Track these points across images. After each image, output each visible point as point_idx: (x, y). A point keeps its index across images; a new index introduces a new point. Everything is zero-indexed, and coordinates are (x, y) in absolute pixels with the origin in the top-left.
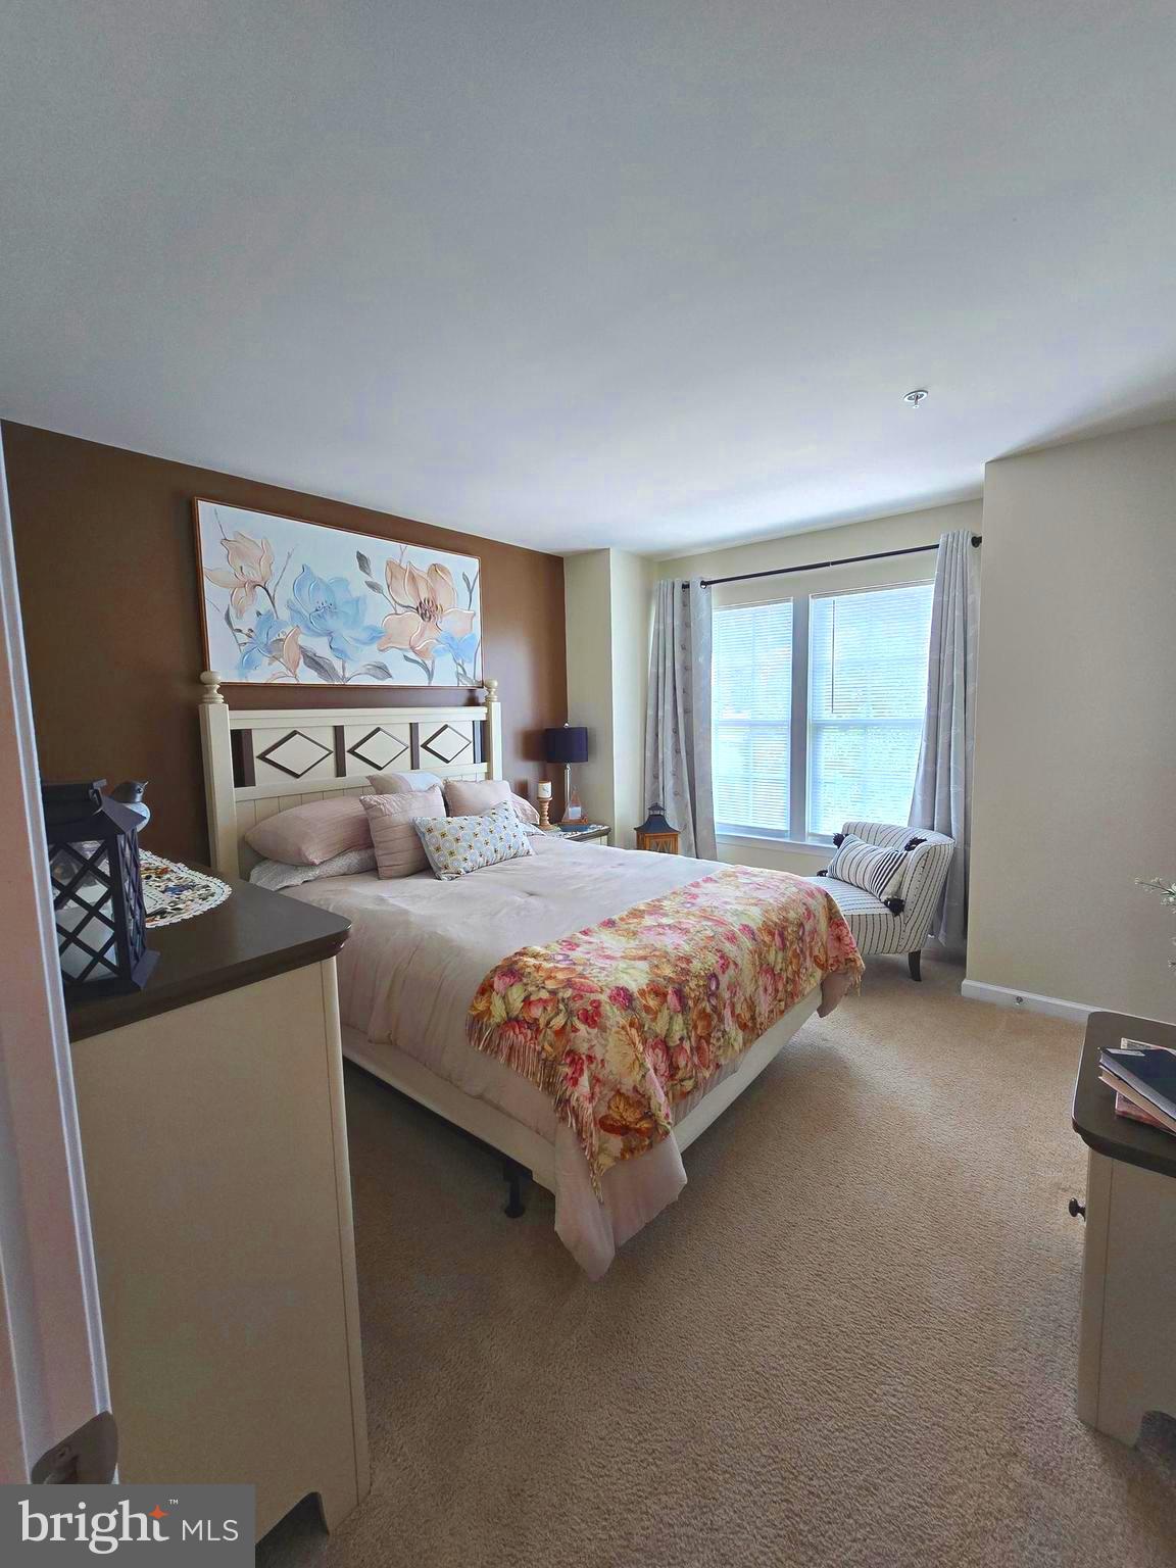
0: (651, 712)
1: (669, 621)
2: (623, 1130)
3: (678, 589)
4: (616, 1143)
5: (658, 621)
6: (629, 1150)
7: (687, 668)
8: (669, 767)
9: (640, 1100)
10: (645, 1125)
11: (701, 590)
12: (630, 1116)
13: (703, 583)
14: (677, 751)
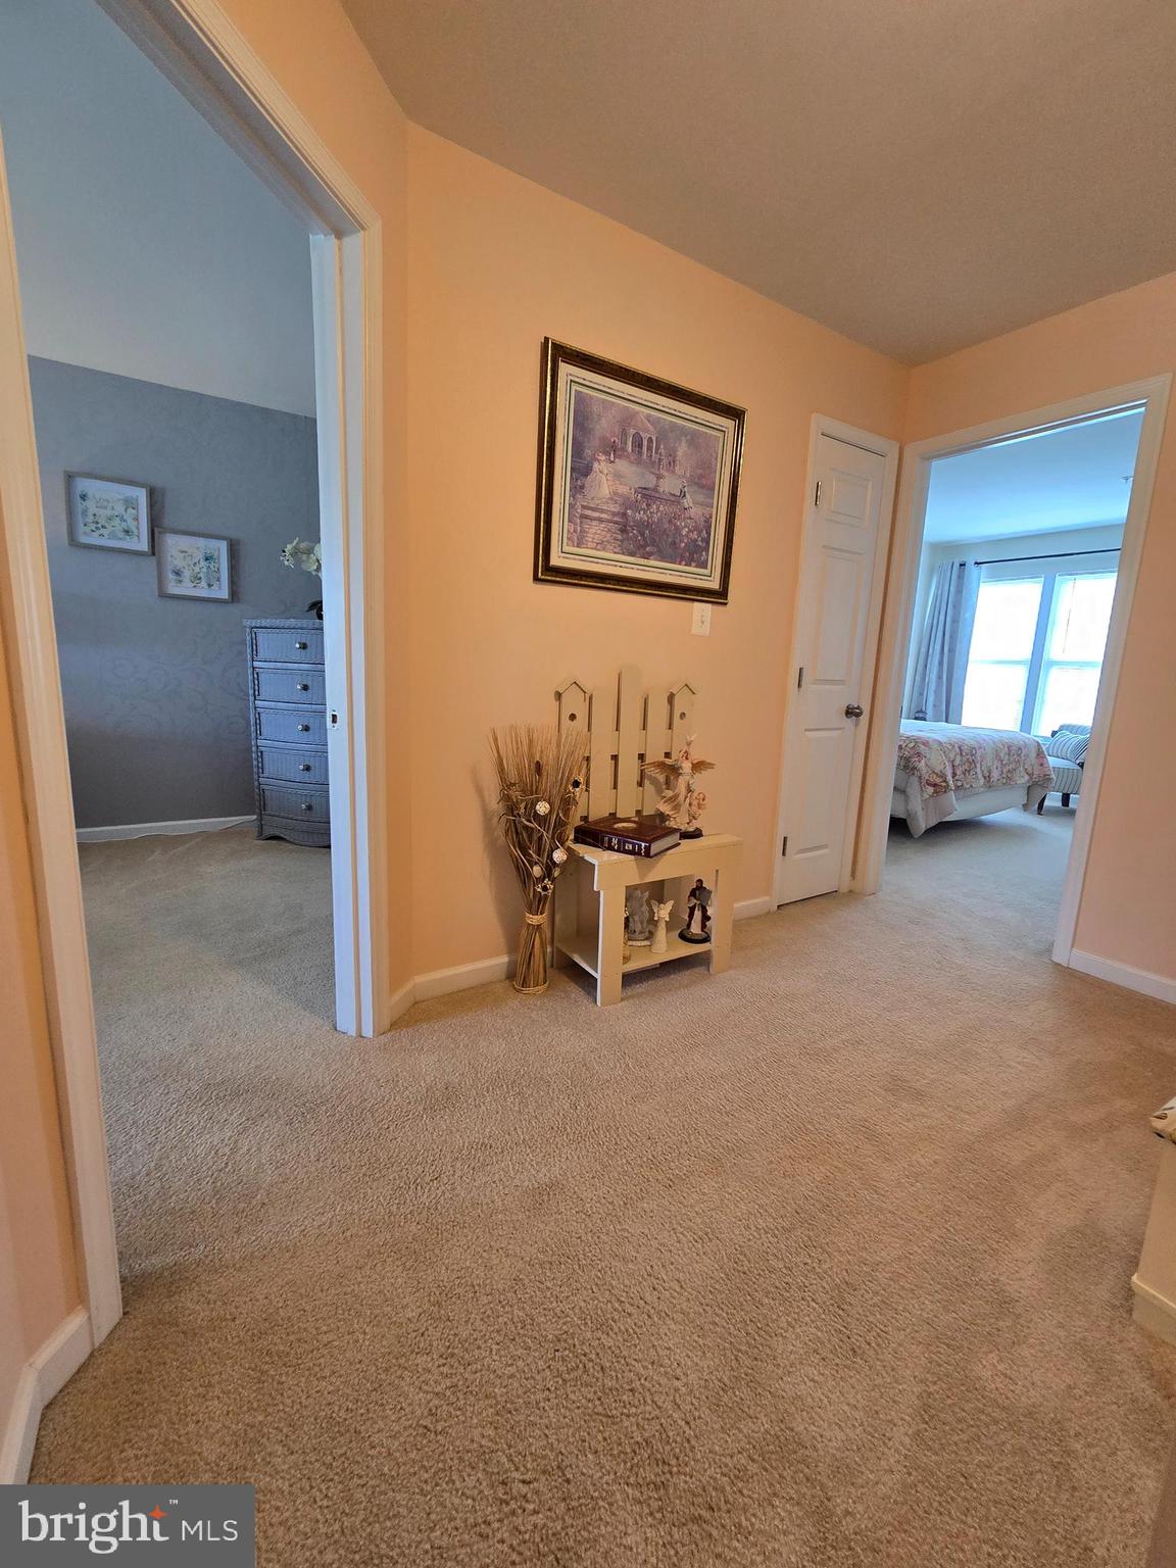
0: (923, 650)
1: (946, 588)
2: (935, 785)
3: (957, 565)
4: (931, 790)
5: (937, 588)
6: (935, 792)
7: (955, 621)
8: (933, 686)
9: (943, 776)
10: (943, 784)
11: (974, 568)
12: (938, 780)
13: (976, 563)
14: (940, 677)
